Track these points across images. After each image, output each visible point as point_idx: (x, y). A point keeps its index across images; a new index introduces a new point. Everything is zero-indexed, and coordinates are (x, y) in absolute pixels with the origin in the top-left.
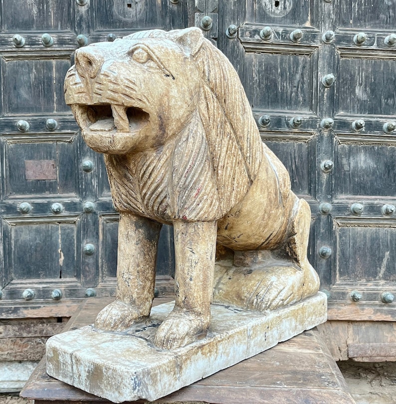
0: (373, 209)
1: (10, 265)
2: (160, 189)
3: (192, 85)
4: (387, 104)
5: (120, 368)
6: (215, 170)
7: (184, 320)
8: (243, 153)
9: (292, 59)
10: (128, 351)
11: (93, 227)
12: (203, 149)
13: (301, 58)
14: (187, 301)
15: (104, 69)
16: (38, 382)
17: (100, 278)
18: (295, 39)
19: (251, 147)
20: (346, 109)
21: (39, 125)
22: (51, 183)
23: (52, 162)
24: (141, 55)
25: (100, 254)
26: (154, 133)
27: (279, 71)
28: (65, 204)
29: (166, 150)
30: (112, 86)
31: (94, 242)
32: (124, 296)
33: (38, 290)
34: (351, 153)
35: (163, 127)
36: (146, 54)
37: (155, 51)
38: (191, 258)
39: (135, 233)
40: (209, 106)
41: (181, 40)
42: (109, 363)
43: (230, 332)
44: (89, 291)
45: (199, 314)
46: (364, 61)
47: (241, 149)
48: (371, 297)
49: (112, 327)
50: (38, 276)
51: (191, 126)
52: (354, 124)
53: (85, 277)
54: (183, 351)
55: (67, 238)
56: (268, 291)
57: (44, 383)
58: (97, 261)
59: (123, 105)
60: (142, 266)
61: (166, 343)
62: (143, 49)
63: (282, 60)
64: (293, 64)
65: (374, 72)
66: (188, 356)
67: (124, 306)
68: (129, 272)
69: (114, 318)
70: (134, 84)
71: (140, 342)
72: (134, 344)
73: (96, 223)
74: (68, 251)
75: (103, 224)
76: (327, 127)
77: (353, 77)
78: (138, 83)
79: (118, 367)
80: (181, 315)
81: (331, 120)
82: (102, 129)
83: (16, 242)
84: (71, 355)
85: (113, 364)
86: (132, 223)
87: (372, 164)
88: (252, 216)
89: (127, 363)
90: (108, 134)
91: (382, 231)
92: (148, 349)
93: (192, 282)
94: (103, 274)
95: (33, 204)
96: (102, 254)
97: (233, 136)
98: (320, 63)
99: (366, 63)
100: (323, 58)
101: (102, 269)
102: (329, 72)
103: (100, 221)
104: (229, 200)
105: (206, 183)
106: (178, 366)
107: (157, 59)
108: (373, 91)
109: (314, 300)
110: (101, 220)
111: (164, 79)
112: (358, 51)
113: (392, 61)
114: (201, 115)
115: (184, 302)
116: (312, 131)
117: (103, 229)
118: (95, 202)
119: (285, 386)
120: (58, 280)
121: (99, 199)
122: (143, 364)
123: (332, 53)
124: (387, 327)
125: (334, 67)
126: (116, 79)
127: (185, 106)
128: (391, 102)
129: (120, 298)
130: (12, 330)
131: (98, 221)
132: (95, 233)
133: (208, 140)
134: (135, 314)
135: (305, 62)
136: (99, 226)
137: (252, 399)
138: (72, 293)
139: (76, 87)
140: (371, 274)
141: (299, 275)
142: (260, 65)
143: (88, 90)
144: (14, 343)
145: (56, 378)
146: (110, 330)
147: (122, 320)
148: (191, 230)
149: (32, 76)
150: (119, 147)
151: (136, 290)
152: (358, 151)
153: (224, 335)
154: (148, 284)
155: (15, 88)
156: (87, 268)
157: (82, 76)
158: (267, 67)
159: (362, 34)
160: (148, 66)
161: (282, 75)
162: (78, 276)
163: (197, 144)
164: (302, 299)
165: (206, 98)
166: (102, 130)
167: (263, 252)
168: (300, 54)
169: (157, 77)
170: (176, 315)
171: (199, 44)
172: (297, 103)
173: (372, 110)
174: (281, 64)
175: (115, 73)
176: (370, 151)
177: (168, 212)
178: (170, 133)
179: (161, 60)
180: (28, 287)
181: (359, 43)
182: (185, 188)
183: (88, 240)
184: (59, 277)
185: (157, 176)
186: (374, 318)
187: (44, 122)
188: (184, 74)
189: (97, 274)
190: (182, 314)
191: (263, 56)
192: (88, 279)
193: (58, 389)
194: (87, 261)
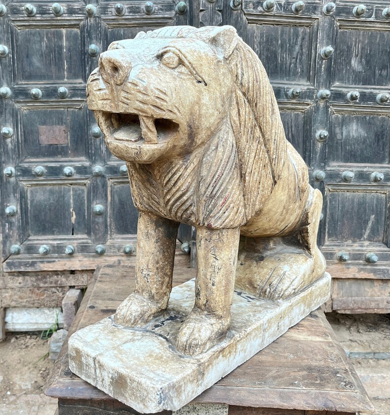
0: (362, 176)
1: (27, 223)
2: (185, 198)
3: (225, 90)
4: (380, 75)
5: (146, 383)
6: (242, 176)
7: (205, 324)
8: (269, 155)
9: (292, 30)
10: (151, 356)
11: (103, 190)
12: (232, 158)
13: (301, 30)
14: (208, 304)
15: (132, 77)
16: (61, 380)
17: (109, 236)
18: (297, 10)
19: (277, 149)
20: (341, 80)
21: (51, 93)
22: (63, 148)
23: (63, 128)
24: (171, 60)
25: (109, 214)
26: (182, 143)
27: (280, 42)
28: (76, 168)
29: (194, 159)
30: (141, 97)
31: (103, 203)
32: (143, 291)
33: (53, 246)
34: (344, 122)
35: (192, 136)
36: (177, 59)
37: (187, 55)
38: (214, 264)
39: (155, 231)
40: (241, 112)
41: (214, 41)
42: (133, 374)
43: (249, 330)
44: (99, 247)
45: (220, 318)
46: (362, 32)
47: (268, 152)
48: (356, 257)
49: (131, 324)
50: (53, 233)
51: (221, 134)
52: (349, 95)
53: (96, 234)
54: (205, 357)
55: (78, 198)
56: (281, 281)
57: (67, 380)
58: (106, 221)
59: (152, 116)
60: (161, 263)
61: (188, 349)
62: (174, 53)
63: (282, 32)
64: (293, 36)
65: (371, 43)
66: (210, 362)
67: (143, 301)
68: (148, 269)
69: (134, 314)
70: (165, 94)
71: (161, 343)
72: (155, 345)
73: (104, 185)
74: (79, 211)
75: (111, 186)
76: (323, 98)
77: (349, 48)
78: (169, 93)
79: (143, 380)
80: (202, 317)
81: (328, 92)
82: (127, 139)
83: (32, 201)
84: (94, 359)
85: (138, 375)
86: (152, 221)
87: (363, 133)
88: (272, 213)
89: (152, 375)
90: (134, 145)
91: (369, 196)
92: (169, 353)
93: (214, 287)
94: (111, 232)
95: (47, 167)
96: (110, 214)
97: (262, 140)
98: (320, 35)
99: (363, 35)
100: (323, 30)
101: (110, 228)
102: (327, 45)
103: (108, 183)
104: (254, 205)
105: (234, 191)
106: (201, 373)
107: (189, 64)
108: (368, 62)
109: (321, 283)
110: (110, 183)
111: (195, 86)
112: (356, 23)
113: (388, 32)
114: (232, 122)
115: (205, 305)
116: (309, 101)
117: (111, 191)
118: (104, 166)
119: (304, 388)
120: (70, 236)
121: (108, 163)
122: (168, 376)
123: (331, 24)
124: (368, 283)
125: (333, 39)
126: (146, 89)
127: (216, 113)
128: (384, 73)
129: (138, 292)
130: (30, 280)
131: (107, 184)
132: (104, 195)
133: (238, 147)
134: (154, 308)
135: (304, 33)
136: (107, 188)
137: (272, 402)
138: (84, 249)
139: (100, 93)
140: (357, 236)
141: (310, 262)
142: (262, 37)
143: (114, 98)
144: (32, 292)
145: (79, 376)
146: (130, 326)
147: (142, 315)
148: (215, 237)
149: (44, 45)
150: (145, 158)
151: (155, 285)
152: (351, 120)
153: (243, 334)
154: (167, 279)
155: (27, 57)
156: (97, 227)
157: (106, 82)
158: (268, 38)
159: (362, 7)
160: (179, 72)
161: (282, 46)
162: (89, 234)
163: (227, 153)
164: (311, 284)
165: (237, 103)
166: (128, 141)
167: (275, 239)
168: (300, 26)
169: (189, 83)
170: (197, 317)
171: (233, 45)
172: (295, 74)
173: (366, 81)
174: (282, 35)
175: (144, 82)
176: (363, 120)
177: (193, 219)
178: (199, 142)
179: (194, 66)
180: (44, 242)
181: (358, 14)
182: (212, 197)
183: (98, 202)
184: (71, 233)
185: (183, 184)
186: (358, 276)
187: (55, 90)
188: (216, 79)
189: (106, 232)
190: (204, 316)
191: (265, 28)
192: (98, 236)
193: (81, 387)
194: (97, 220)
